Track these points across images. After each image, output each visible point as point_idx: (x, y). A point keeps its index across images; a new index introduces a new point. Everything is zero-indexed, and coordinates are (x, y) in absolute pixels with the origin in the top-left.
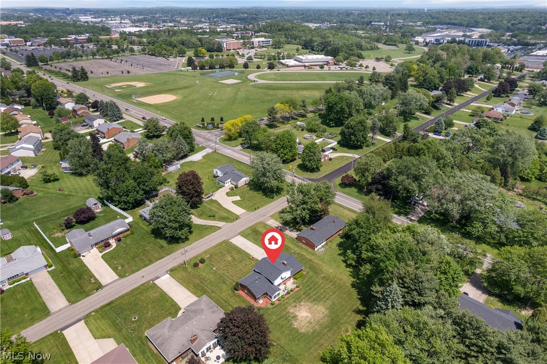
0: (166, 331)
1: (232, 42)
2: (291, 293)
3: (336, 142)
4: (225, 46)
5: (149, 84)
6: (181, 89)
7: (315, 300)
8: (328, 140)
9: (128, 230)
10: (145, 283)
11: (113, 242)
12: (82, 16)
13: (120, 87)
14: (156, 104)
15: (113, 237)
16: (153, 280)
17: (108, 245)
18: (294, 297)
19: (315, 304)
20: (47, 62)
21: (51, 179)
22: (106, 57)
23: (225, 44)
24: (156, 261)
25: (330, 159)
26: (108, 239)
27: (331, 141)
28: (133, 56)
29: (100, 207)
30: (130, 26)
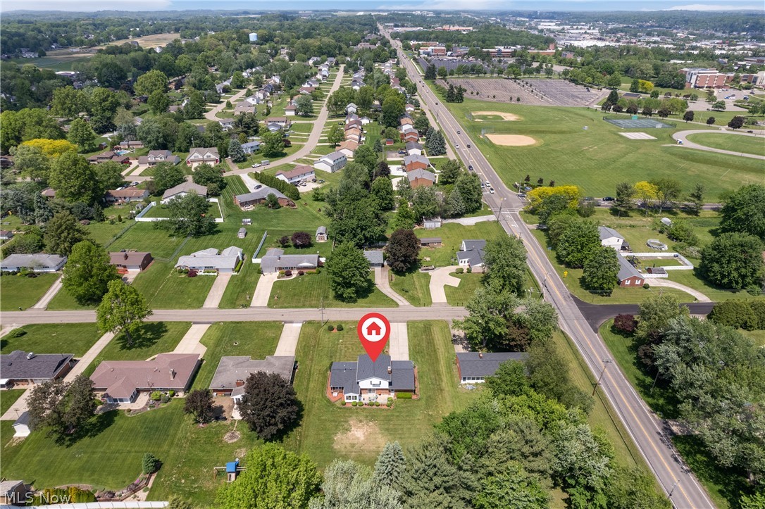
0: (231, 363)
1: (709, 75)
2: (375, 407)
3: (692, 267)
4: (693, 81)
5: (522, 119)
6: (555, 133)
7: (387, 429)
8: (682, 258)
9: (314, 268)
10: (278, 321)
11: (295, 273)
12: (545, 22)
13: (484, 117)
14: (501, 146)
15: (298, 268)
16: (286, 322)
17: (289, 274)
18: (372, 412)
19: (382, 434)
20: (446, 75)
21: (319, 198)
22: (513, 76)
23: (694, 77)
24: (308, 307)
25: (646, 287)
26: (292, 268)
27: (686, 261)
28: (548, 80)
29: (326, 239)
30: (591, 39)
